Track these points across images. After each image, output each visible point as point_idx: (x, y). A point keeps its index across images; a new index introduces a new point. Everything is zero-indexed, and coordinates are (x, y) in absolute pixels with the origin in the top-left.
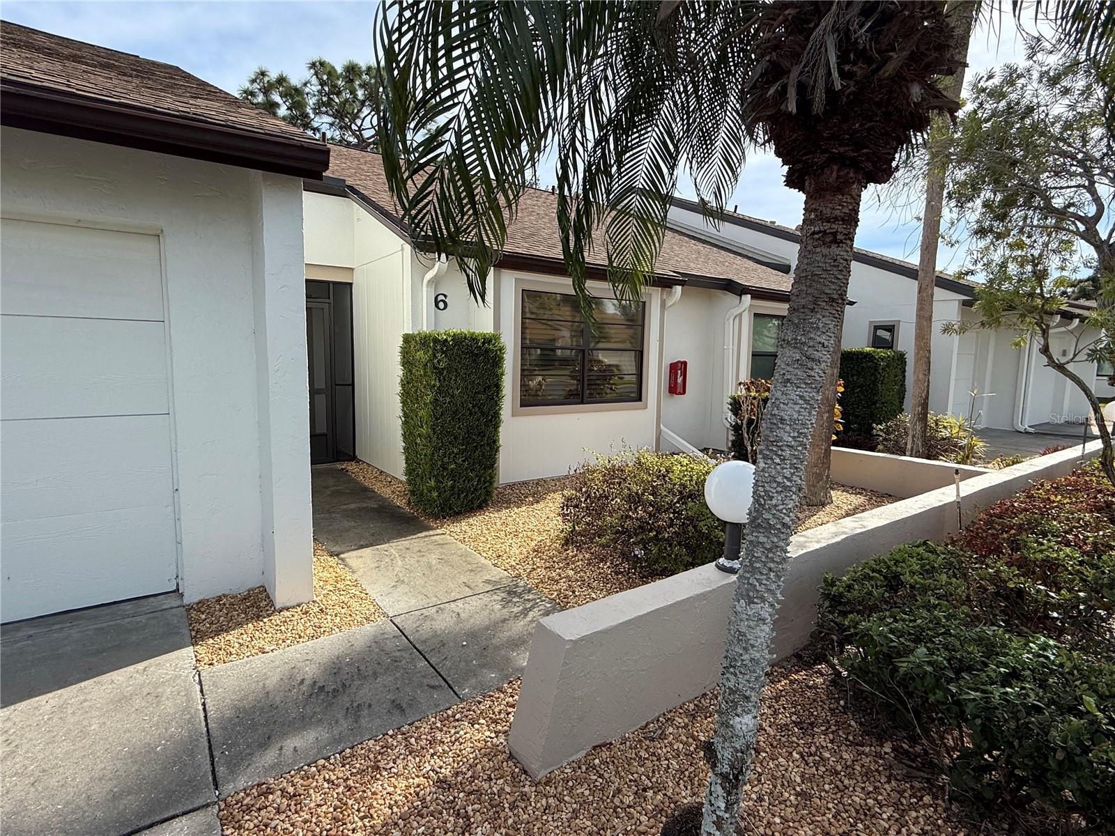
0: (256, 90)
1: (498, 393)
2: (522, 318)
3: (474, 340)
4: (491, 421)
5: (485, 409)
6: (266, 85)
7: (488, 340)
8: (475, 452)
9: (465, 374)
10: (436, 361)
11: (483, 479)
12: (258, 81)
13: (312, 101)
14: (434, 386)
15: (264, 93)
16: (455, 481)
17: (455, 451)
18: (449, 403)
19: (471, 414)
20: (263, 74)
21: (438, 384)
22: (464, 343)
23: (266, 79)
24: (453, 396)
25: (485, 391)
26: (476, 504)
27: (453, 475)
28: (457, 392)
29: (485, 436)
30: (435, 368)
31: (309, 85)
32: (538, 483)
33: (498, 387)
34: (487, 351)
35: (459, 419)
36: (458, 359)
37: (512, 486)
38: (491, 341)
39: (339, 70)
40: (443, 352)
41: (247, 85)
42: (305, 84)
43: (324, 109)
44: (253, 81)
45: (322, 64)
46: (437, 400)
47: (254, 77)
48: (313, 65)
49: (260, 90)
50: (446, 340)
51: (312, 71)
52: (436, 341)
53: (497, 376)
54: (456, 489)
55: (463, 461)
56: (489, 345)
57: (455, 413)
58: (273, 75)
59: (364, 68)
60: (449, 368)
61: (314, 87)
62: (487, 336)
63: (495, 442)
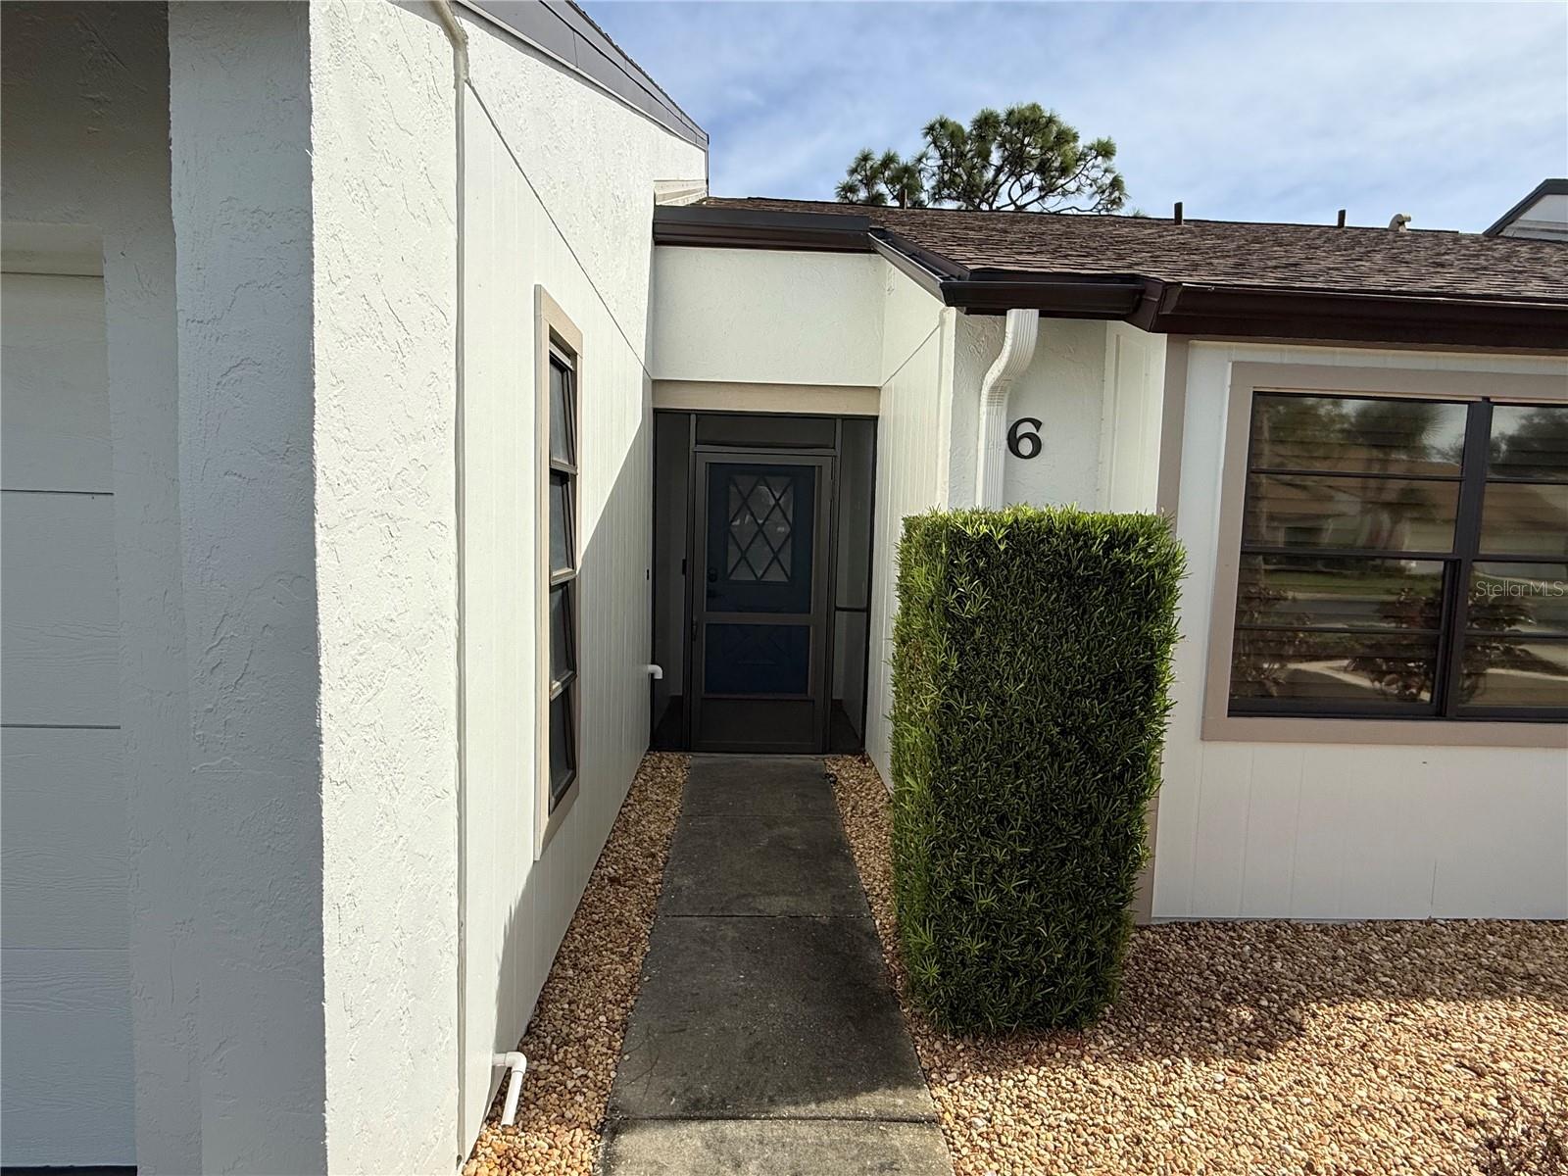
0: (857, 183)
1: (1149, 696)
2: (1250, 472)
3: (1076, 536)
4: (1120, 777)
5: (1103, 744)
6: (868, 173)
7: (1123, 536)
8: (1063, 864)
9: (1045, 637)
10: (951, 598)
11: (1083, 946)
12: (859, 170)
13: (928, 184)
14: (945, 668)
15: (866, 185)
16: (995, 941)
17: (1000, 856)
18: (988, 719)
19: (1055, 754)
20: (866, 158)
21: (955, 664)
22: (1044, 547)
23: (869, 164)
24: (1001, 700)
25: (1104, 690)
26: (1058, 1014)
27: (988, 924)
28: (1012, 689)
29: (1095, 821)
30: (948, 615)
31: (924, 160)
32: (1275, 934)
33: (1149, 678)
34: (1119, 571)
35: (1017, 766)
36: (1022, 593)
37: (1187, 930)
38: (1133, 539)
39: (967, 128)
40: (978, 573)
41: (845, 179)
42: (920, 160)
43: (946, 192)
44: (853, 171)
45: (943, 124)
46: (949, 707)
47: (854, 166)
48: (931, 128)
49: (861, 181)
50: (988, 538)
51: (929, 139)
52: (957, 539)
53: (1148, 643)
54: (997, 965)
55: (1022, 889)
56: (1127, 551)
57: (1006, 748)
58: (878, 157)
59: (1003, 116)
60: (992, 620)
61: (933, 162)
62: (1123, 525)
63: (1131, 840)
